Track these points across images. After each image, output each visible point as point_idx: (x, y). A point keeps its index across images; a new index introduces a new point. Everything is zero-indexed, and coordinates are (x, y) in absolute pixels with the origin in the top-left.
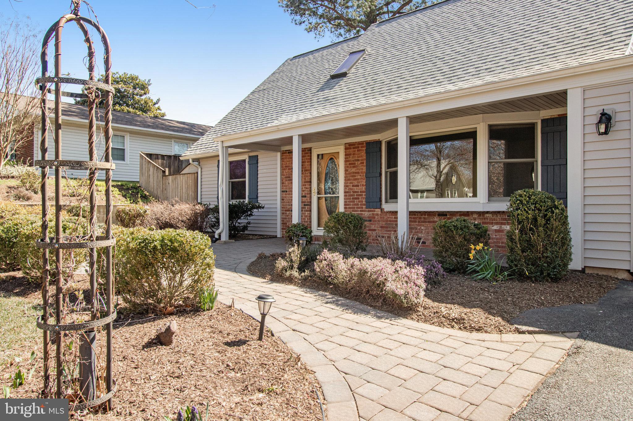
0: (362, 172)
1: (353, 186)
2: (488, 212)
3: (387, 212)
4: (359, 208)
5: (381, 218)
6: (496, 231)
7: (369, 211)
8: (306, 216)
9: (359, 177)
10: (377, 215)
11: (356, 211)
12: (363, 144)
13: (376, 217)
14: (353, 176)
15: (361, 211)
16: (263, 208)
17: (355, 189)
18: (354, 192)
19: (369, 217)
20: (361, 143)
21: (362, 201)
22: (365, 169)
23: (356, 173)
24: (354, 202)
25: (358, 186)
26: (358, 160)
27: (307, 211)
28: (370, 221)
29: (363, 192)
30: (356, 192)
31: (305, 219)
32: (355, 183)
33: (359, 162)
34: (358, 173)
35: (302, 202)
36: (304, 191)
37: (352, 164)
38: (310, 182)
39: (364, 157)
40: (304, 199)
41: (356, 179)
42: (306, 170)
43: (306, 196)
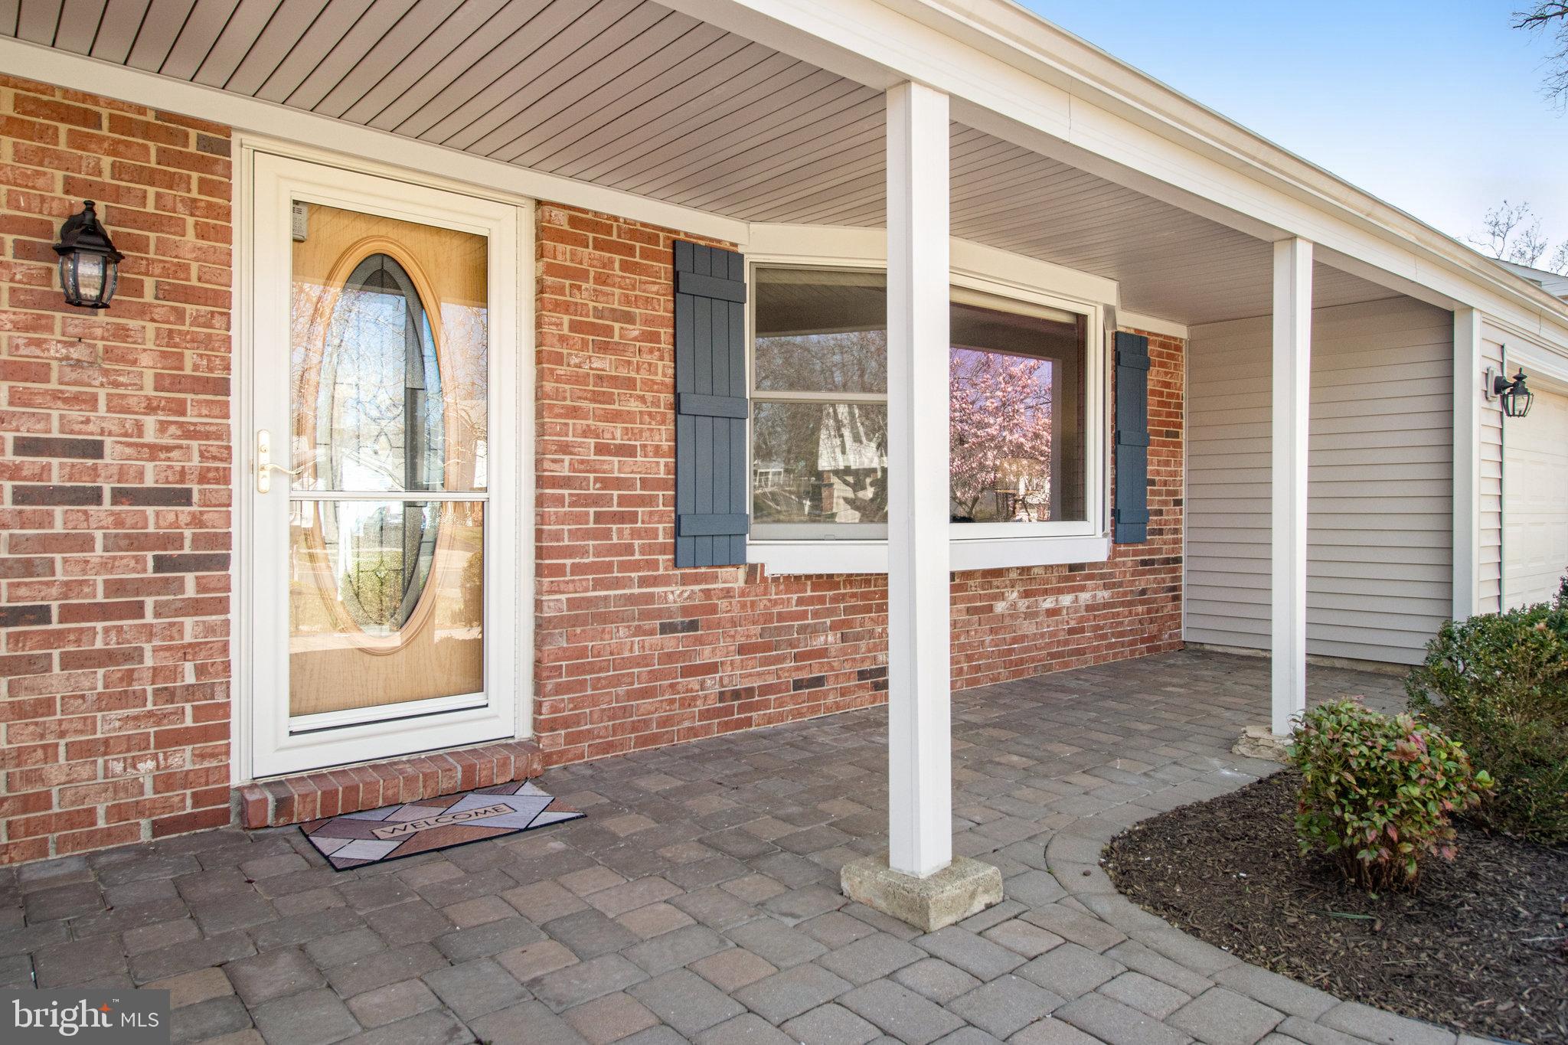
0: (649, 385)
1: (601, 449)
3: (776, 582)
4: (635, 566)
5: (743, 606)
7: (685, 580)
8: (187, 651)
9: (634, 406)
10: (728, 593)
11: (617, 583)
12: (653, 239)
13: (722, 604)
14: (596, 398)
15: (643, 582)
17: (614, 465)
18: (606, 483)
19: (685, 611)
20: (646, 234)
21: (654, 533)
22: (664, 370)
23: (614, 381)
24: (607, 534)
25: (630, 451)
26: (629, 318)
27: (196, 607)
28: (693, 626)
29: (659, 484)
30: (619, 484)
31: (175, 673)
32: (615, 433)
33: (634, 330)
34: (630, 383)
35: (137, 542)
36: (154, 451)
37: (593, 329)
38: (223, 387)
39: (663, 309)
40: (153, 518)
41: (615, 417)
42: (189, 295)
43: (183, 497)
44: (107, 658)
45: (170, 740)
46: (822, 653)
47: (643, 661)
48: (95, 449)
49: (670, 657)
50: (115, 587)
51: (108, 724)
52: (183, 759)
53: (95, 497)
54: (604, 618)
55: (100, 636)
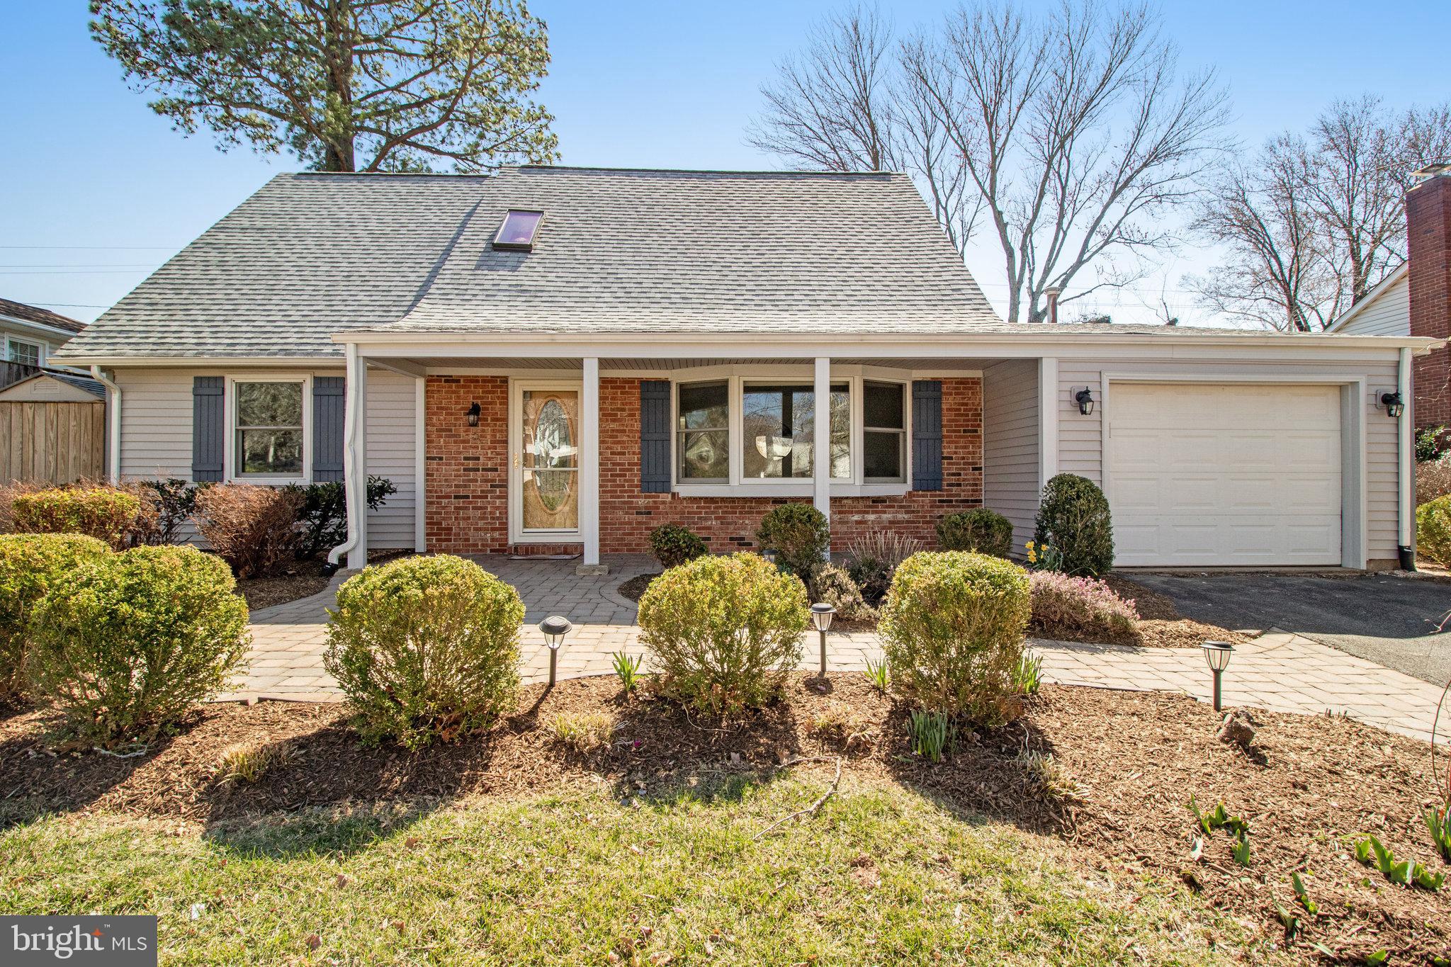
0: (631, 431)
1: (612, 453)
2: (847, 498)
3: (685, 499)
4: (626, 491)
5: (671, 508)
6: (858, 522)
7: (646, 497)
8: (497, 508)
9: (625, 438)
10: (664, 503)
11: (619, 497)
12: (633, 382)
13: (661, 507)
14: (611, 437)
15: (629, 497)
16: (395, 491)
17: (618, 459)
18: (614, 464)
19: (646, 508)
20: (630, 381)
21: (633, 481)
22: (637, 426)
23: (618, 431)
24: (615, 481)
25: (624, 454)
26: (623, 410)
27: (499, 497)
28: (649, 513)
29: (635, 464)
30: (619, 464)
31: (495, 513)
32: (619, 448)
33: (625, 414)
34: (624, 431)
35: (487, 481)
36: (490, 459)
37: (610, 415)
38: (506, 442)
39: (637, 405)
40: (490, 475)
41: (619, 442)
42: (498, 420)
43: (496, 470)
44: (481, 508)
45: (494, 529)
46: (709, 528)
47: (630, 523)
48: (478, 459)
49: (639, 523)
50: (482, 491)
51: (481, 524)
52: (496, 535)
53: (478, 470)
54: (614, 508)
55: (479, 503)
